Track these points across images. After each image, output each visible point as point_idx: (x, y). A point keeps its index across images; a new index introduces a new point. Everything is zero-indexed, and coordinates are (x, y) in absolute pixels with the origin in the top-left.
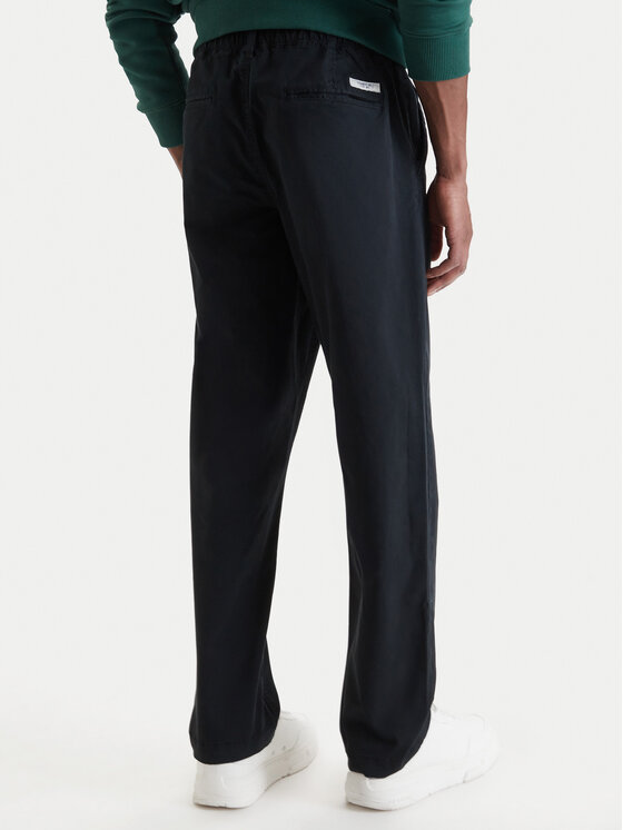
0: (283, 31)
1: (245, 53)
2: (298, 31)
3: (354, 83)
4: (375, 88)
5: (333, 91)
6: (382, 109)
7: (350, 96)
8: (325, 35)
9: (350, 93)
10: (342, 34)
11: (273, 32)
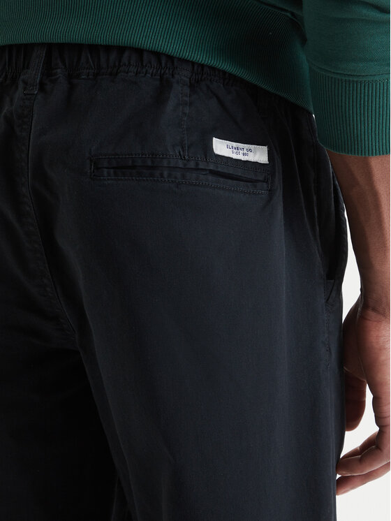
0: (94, 49)
1: (25, 83)
2: (121, 49)
3: (221, 147)
4: (259, 155)
5: (180, 164)
6: (271, 192)
7: (212, 172)
8: (170, 58)
9: (212, 167)
10: (200, 57)
11: (78, 48)
